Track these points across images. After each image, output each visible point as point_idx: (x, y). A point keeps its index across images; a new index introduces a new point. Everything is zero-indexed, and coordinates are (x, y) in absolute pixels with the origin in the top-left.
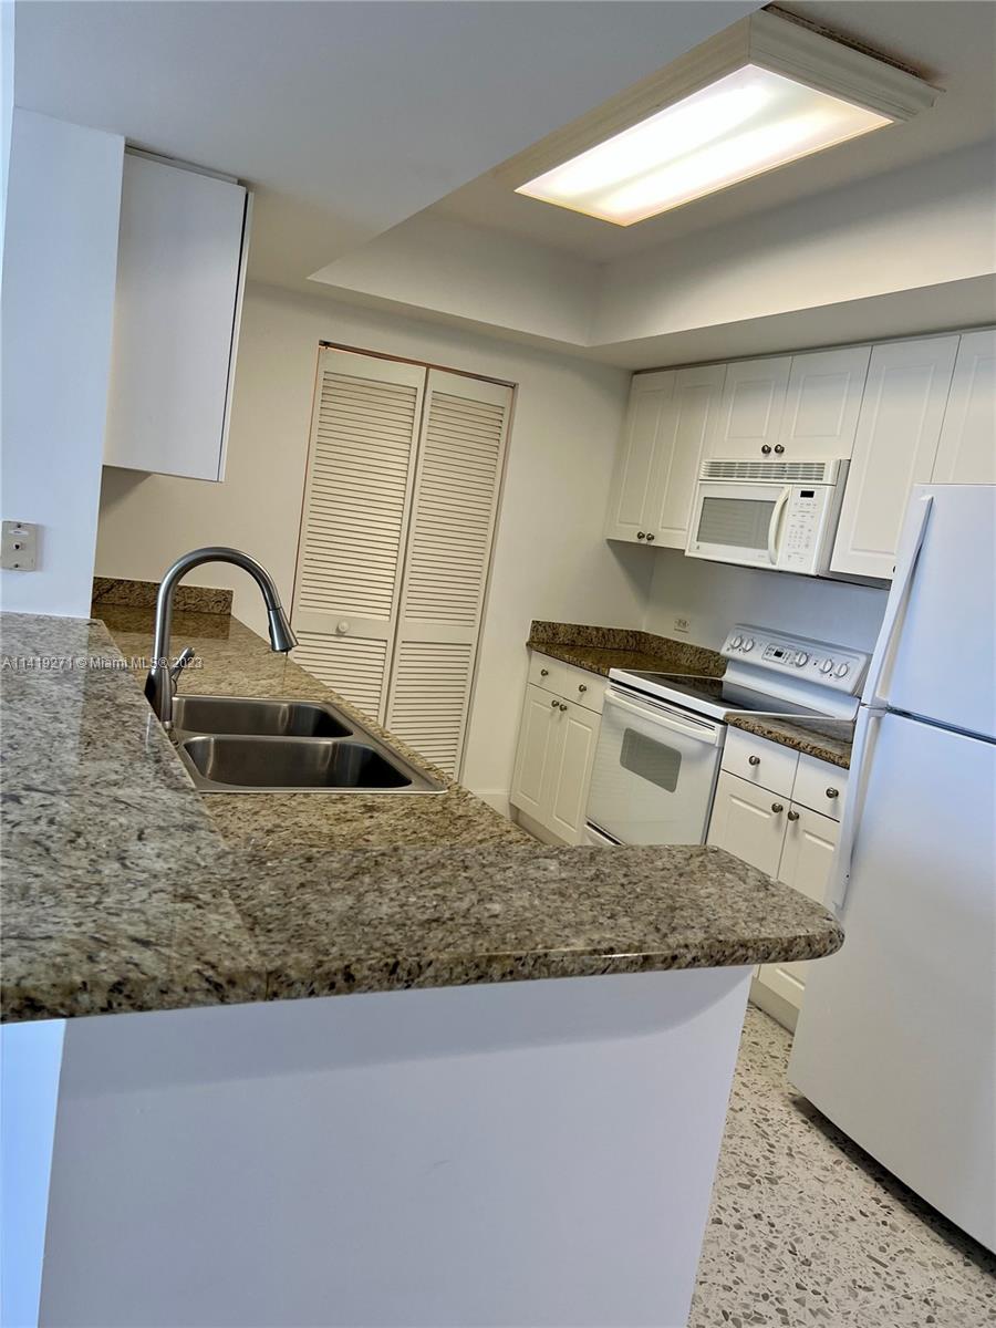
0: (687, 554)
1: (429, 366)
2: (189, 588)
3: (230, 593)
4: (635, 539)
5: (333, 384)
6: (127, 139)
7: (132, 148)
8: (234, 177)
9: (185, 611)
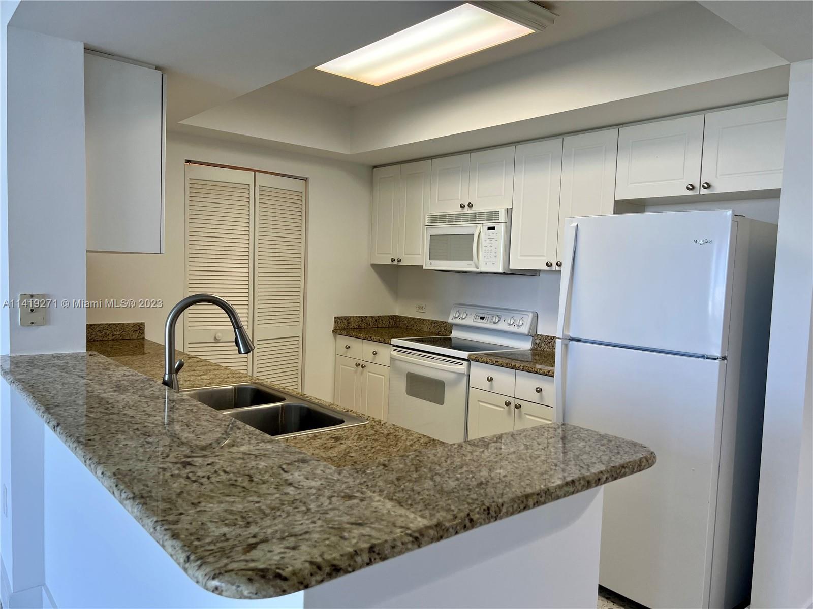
0: (424, 268)
1: (255, 171)
2: (115, 324)
3: (143, 324)
4: (389, 263)
5: (195, 186)
6: (85, 44)
7: (88, 50)
8: (154, 65)
9: (113, 340)
